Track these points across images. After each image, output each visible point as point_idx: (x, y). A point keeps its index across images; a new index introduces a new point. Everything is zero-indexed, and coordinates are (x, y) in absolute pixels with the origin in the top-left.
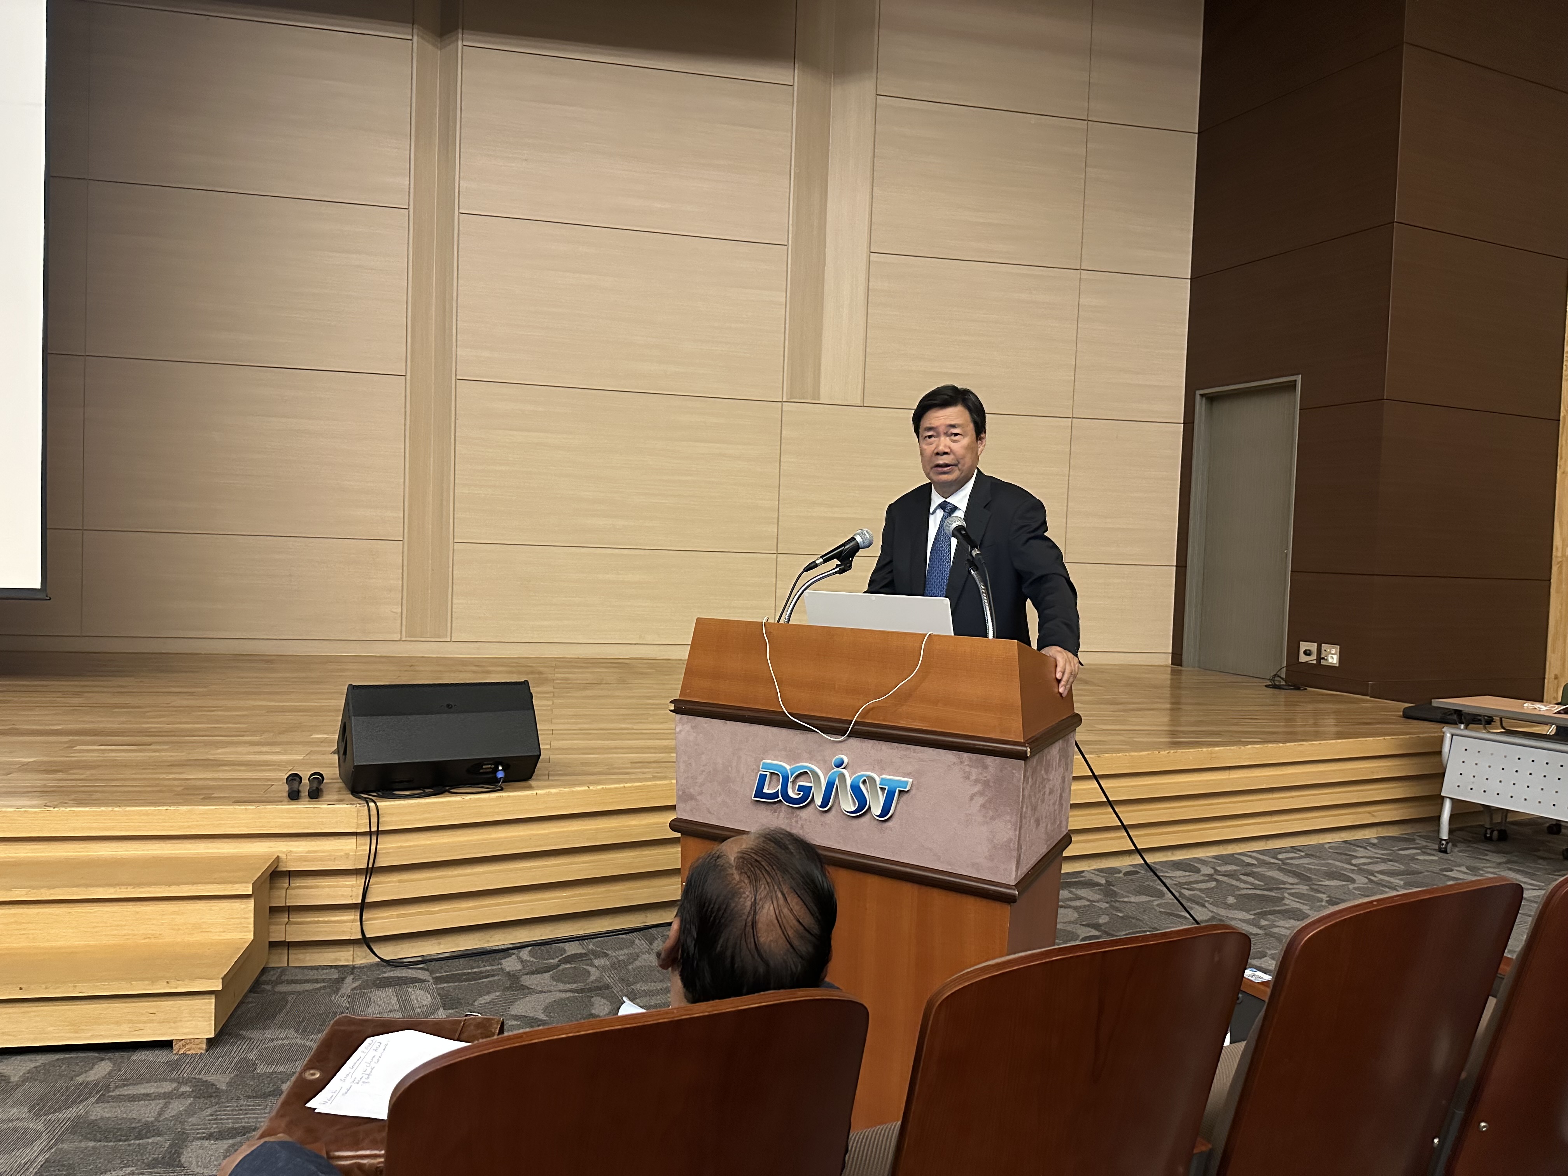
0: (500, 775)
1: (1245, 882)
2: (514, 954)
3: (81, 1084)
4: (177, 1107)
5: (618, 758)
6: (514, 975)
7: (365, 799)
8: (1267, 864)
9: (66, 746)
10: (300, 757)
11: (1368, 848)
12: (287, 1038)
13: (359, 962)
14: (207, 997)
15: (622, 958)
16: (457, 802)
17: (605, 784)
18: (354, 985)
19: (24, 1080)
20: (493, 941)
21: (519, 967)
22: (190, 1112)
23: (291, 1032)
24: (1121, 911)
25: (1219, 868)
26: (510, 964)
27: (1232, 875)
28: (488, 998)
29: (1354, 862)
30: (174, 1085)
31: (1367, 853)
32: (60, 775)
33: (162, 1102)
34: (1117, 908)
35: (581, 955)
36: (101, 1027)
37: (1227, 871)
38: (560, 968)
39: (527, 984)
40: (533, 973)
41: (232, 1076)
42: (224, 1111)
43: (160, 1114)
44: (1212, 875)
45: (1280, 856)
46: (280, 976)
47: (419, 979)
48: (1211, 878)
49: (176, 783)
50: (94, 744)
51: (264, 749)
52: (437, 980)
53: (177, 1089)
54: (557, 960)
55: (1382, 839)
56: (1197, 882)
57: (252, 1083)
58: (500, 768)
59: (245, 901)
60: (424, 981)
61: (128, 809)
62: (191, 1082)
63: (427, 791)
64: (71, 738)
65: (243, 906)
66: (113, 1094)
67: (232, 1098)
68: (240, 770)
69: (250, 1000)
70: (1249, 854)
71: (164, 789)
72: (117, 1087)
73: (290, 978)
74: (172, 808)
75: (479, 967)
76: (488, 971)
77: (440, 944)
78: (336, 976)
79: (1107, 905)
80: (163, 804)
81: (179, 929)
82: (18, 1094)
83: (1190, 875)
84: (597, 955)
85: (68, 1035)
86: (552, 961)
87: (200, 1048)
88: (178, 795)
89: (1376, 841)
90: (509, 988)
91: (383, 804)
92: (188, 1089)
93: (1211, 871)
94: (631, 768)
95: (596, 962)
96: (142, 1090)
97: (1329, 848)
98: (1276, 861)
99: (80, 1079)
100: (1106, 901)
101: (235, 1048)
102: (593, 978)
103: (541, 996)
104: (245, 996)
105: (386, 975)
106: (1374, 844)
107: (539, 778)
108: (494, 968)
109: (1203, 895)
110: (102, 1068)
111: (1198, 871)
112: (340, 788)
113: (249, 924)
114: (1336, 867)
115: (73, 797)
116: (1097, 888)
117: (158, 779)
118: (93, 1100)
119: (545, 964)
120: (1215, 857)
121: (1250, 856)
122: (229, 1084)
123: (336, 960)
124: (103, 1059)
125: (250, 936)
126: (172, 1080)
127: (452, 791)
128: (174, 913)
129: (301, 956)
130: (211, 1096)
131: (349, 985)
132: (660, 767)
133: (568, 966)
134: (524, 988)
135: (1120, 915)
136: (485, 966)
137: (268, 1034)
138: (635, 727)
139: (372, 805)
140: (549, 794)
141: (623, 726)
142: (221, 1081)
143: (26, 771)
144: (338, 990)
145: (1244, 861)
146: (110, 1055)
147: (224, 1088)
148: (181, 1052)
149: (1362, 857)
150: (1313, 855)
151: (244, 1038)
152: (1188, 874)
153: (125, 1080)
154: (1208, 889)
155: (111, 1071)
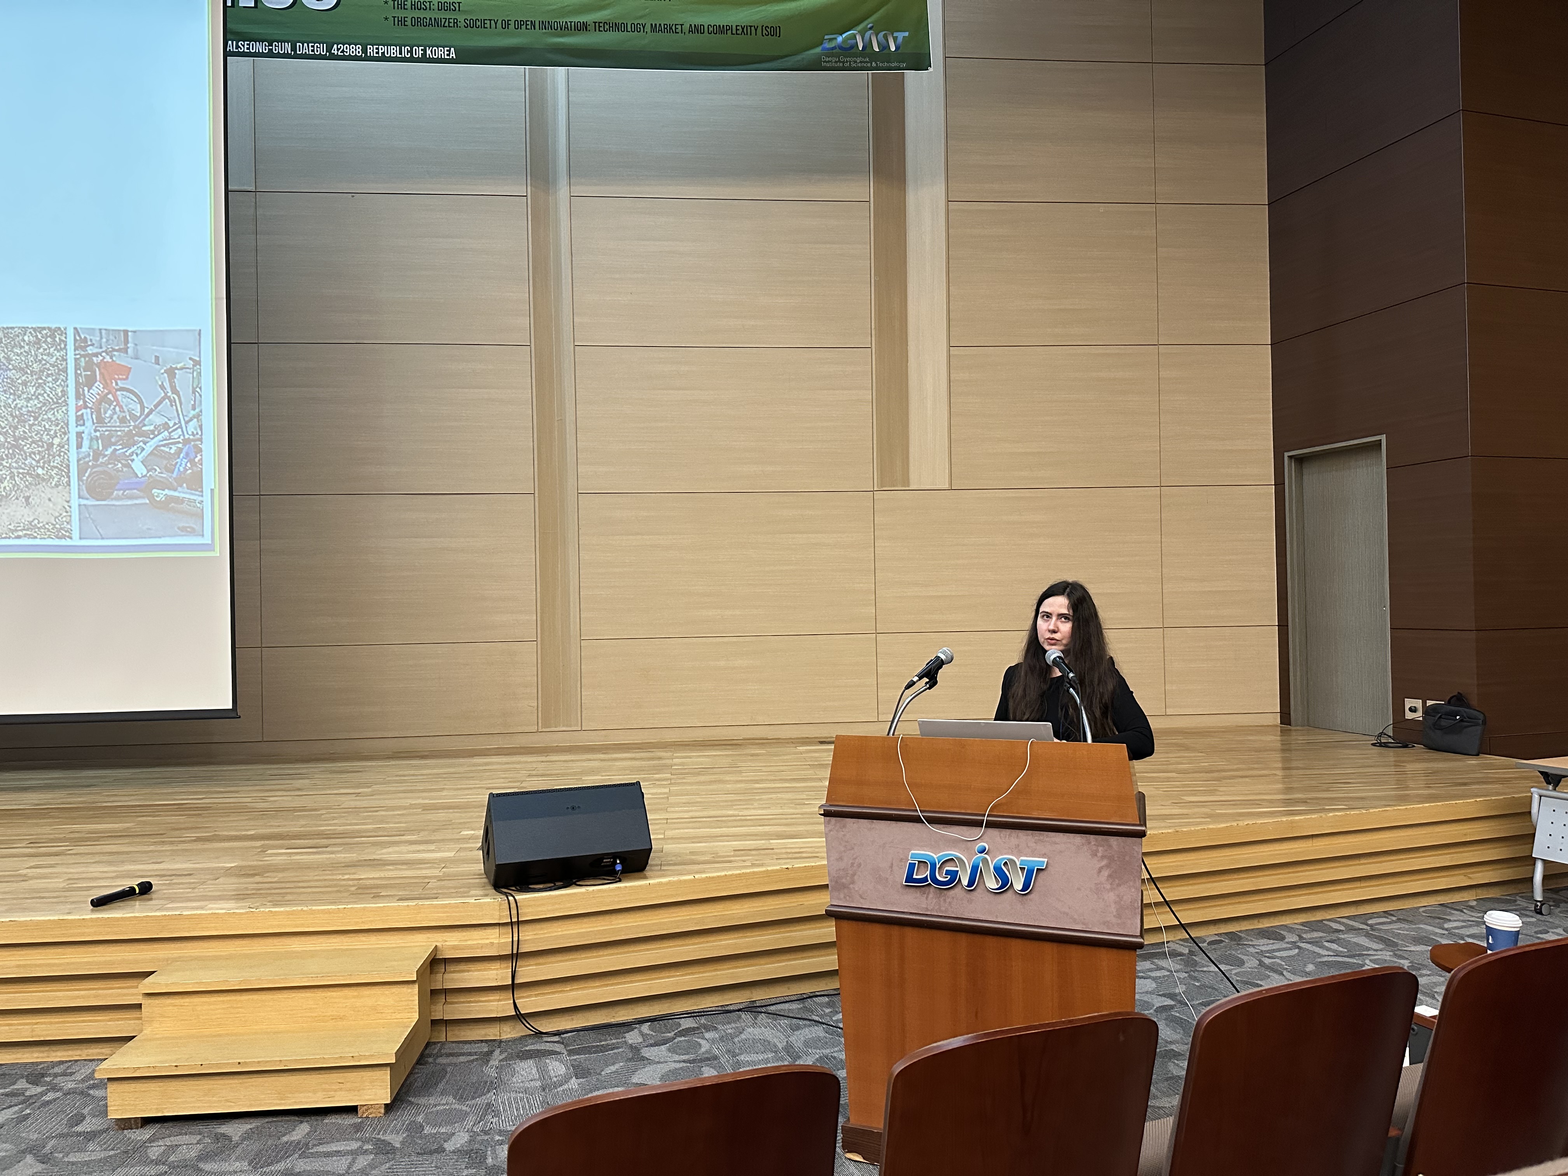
0: (619, 867)
1: (1328, 949)
2: (636, 1028)
3: (287, 1143)
4: (362, 1162)
5: (724, 846)
6: (636, 1047)
7: (506, 894)
8: (1355, 930)
9: (260, 850)
10: (451, 854)
11: (1465, 911)
12: (447, 1104)
13: (504, 1037)
14: (384, 1068)
15: (730, 1031)
16: (582, 893)
17: (709, 872)
18: (501, 1057)
19: (244, 1138)
20: (618, 1017)
21: (641, 1040)
22: (372, 1166)
23: (451, 1099)
24: (1198, 981)
25: (1304, 936)
26: (633, 1037)
27: (1317, 942)
28: (613, 1068)
29: (1446, 926)
30: (359, 1144)
31: (1461, 916)
32: (258, 879)
33: (350, 1158)
34: (1195, 977)
35: (694, 1029)
36: (301, 1095)
37: (1313, 938)
38: (676, 1040)
39: (646, 1055)
40: (652, 1045)
41: (404, 1135)
42: (399, 1165)
43: (349, 1168)
44: (1295, 942)
45: (1370, 922)
46: (440, 1050)
47: (556, 1052)
48: (1294, 945)
49: (351, 883)
50: (281, 847)
51: (422, 847)
52: (571, 1052)
53: (361, 1147)
54: (673, 1033)
55: (1481, 901)
56: (1279, 950)
57: (420, 1142)
58: (618, 862)
59: (411, 986)
60: (559, 1053)
61: (314, 908)
62: (372, 1141)
63: (557, 884)
64: (262, 842)
65: (410, 990)
66: (312, 1151)
67: (405, 1155)
68: (400, 869)
69: (417, 1071)
70: (1339, 919)
71: (342, 889)
72: (315, 1145)
73: (448, 1051)
74: (349, 906)
75: (606, 1040)
76: (613, 1044)
77: (573, 1019)
78: (486, 1049)
79: (1186, 975)
80: (341, 903)
81: (359, 1011)
82: (239, 1150)
83: (1273, 943)
84: (708, 1029)
85: (275, 1102)
86: (669, 1034)
87: (379, 1112)
88: (353, 894)
89: (1474, 903)
90: (630, 1060)
91: (520, 897)
92: (370, 1147)
93: (1295, 938)
94: (733, 856)
95: (707, 1035)
96: (333, 1147)
97: (1424, 912)
98: (1365, 927)
99: (285, 1139)
100: (1186, 971)
101: (406, 1113)
102: (703, 1050)
103: (659, 1066)
104: (413, 1068)
105: (527, 1048)
106: (1472, 907)
107: (653, 868)
108: (619, 1041)
109: (1283, 963)
110: (302, 1130)
111: (1283, 938)
112: (484, 883)
113: (415, 1005)
114: (1426, 931)
115: (269, 898)
116: (1179, 958)
117: (336, 880)
118: (297, 1155)
119: (664, 1037)
120: (1302, 924)
121: (1339, 923)
122: (402, 1143)
123: (486, 1035)
124: (302, 1122)
125: (416, 1017)
126: (357, 1140)
127: (578, 883)
128: (354, 997)
129: (456, 1032)
130: (388, 1153)
131: (497, 1056)
132: (760, 854)
133: (683, 1038)
134: (643, 1059)
135: (1197, 984)
136: (611, 1039)
137: (432, 1101)
138: (741, 813)
139: (511, 898)
140: (660, 884)
141: (731, 812)
142: (396, 1140)
143: (231, 875)
144: (488, 1061)
145: (1331, 927)
146: (308, 1119)
147: (398, 1146)
148: (365, 1116)
149: (1455, 921)
150: (1404, 920)
151: (412, 1103)
152: (1272, 941)
153: (320, 1139)
154: (1289, 957)
155: (310, 1132)
